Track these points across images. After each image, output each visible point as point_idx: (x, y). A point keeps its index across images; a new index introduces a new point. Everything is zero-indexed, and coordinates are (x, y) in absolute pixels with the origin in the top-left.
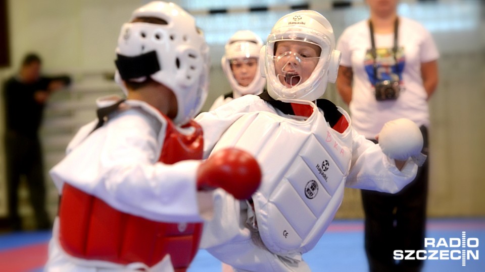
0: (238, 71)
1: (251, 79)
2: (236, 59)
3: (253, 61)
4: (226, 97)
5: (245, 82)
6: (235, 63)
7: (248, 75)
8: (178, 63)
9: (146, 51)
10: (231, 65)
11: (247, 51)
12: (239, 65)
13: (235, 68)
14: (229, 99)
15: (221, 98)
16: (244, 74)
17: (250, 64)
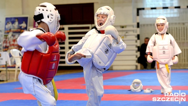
0: (159, 27)
1: (162, 29)
2: (158, 24)
3: (163, 24)
4: (156, 34)
5: (160, 30)
6: (158, 25)
7: (161, 28)
8: (48, 17)
9: (40, 13)
10: (157, 25)
11: (162, 21)
12: (159, 26)
13: (158, 26)
14: (157, 34)
15: (155, 34)
16: (160, 28)
17: (162, 25)
